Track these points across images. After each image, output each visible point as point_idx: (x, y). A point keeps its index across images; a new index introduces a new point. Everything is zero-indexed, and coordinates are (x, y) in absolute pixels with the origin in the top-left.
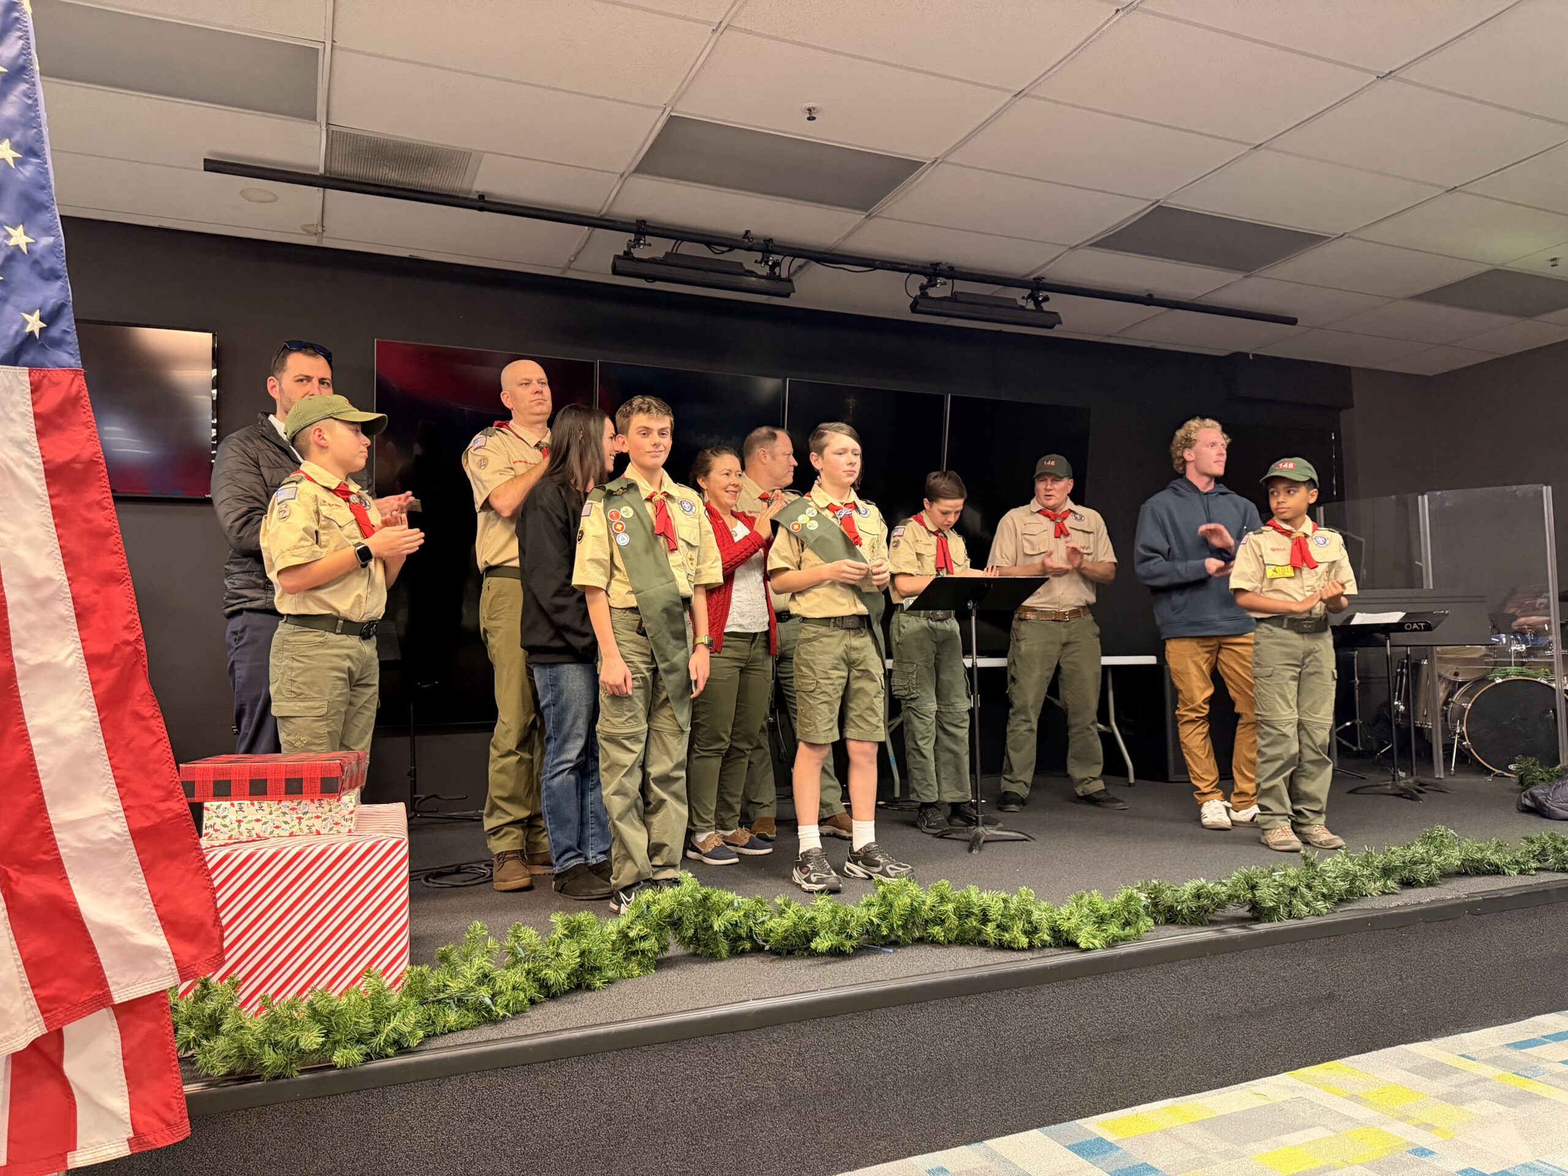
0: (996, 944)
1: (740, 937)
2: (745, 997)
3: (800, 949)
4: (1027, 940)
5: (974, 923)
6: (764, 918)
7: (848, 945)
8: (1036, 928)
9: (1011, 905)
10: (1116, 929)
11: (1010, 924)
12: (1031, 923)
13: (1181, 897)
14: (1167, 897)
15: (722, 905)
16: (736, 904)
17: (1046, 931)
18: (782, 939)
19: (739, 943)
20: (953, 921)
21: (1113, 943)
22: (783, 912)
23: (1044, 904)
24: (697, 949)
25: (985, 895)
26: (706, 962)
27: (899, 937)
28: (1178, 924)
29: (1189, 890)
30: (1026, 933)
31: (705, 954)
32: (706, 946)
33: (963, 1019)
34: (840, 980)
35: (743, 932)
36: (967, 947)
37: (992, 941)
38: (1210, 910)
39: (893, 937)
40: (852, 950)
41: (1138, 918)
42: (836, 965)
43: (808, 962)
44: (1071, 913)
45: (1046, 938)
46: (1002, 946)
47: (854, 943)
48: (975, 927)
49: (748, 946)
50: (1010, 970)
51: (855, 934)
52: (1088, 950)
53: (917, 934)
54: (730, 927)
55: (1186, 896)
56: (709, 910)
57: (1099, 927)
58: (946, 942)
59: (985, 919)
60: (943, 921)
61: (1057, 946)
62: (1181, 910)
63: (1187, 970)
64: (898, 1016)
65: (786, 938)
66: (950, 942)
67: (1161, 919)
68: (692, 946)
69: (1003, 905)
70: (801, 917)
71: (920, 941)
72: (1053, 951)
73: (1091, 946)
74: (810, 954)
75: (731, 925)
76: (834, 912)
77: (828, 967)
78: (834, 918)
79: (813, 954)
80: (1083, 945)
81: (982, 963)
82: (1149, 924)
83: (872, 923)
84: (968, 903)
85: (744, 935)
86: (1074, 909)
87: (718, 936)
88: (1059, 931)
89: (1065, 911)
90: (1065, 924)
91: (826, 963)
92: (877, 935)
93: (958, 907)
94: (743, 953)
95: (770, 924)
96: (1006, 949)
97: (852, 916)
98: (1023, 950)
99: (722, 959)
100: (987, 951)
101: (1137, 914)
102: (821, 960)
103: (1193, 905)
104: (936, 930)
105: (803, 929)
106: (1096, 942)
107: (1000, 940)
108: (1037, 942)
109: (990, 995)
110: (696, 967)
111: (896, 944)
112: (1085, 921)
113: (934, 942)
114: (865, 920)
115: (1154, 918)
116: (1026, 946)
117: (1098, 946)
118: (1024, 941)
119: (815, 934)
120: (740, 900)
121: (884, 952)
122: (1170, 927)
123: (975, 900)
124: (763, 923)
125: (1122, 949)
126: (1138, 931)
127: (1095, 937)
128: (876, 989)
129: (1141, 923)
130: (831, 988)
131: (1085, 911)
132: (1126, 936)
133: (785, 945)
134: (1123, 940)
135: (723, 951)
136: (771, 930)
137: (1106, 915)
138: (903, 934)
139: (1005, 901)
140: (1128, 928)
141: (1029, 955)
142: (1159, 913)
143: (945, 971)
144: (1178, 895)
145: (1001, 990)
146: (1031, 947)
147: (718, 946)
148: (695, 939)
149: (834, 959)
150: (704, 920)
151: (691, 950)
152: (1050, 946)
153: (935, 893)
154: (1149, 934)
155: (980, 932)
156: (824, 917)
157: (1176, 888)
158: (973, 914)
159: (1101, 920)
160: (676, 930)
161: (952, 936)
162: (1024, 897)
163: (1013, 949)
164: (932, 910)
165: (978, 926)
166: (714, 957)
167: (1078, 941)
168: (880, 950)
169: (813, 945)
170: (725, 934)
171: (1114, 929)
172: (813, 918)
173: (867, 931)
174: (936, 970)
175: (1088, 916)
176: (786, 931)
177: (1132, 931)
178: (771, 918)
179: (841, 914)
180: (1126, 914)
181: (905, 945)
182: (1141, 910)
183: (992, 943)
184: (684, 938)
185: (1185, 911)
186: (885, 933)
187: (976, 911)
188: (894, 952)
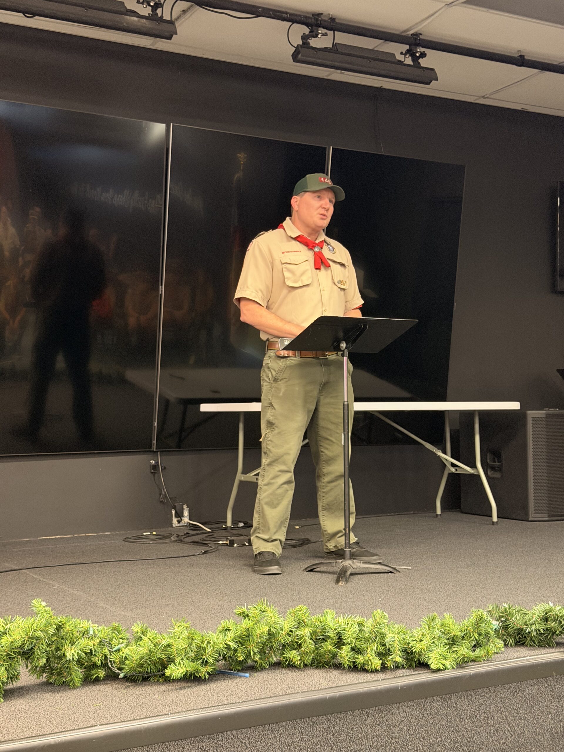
0: (350, 667)
1: (94, 666)
2: (93, 723)
3: (156, 676)
4: (381, 661)
5: (330, 647)
6: (120, 646)
7: (204, 671)
8: (389, 650)
9: (365, 629)
10: (467, 651)
11: (363, 646)
12: (384, 645)
13: (530, 620)
14: (517, 621)
15: (76, 634)
16: (91, 633)
17: (399, 652)
18: (138, 667)
19: (93, 672)
20: (309, 645)
21: (463, 663)
22: (140, 639)
23: (397, 627)
24: (50, 677)
25: (341, 619)
26: (58, 692)
27: (256, 662)
28: (527, 646)
29: (537, 613)
30: (379, 655)
31: (57, 682)
32: (59, 674)
33: (314, 740)
34: (192, 704)
35: (97, 660)
36: (322, 670)
37: (346, 664)
38: (558, 632)
39: (250, 663)
40: (207, 676)
41: (488, 641)
42: (190, 690)
43: (163, 688)
44: (423, 635)
45: (399, 659)
46: (355, 668)
47: (210, 669)
48: (330, 651)
49: (102, 673)
50: (361, 690)
51: (211, 660)
52: (439, 670)
53: (275, 659)
54: (83, 655)
55: (534, 619)
56: (62, 639)
57: (450, 648)
58: (302, 666)
59: (340, 642)
60: (300, 645)
61: (410, 667)
62: (529, 633)
63: (534, 690)
64: (249, 738)
65: (141, 666)
66: (306, 665)
67: (511, 641)
68: (45, 675)
69: (358, 628)
70: (156, 645)
71: (278, 665)
72: (405, 672)
73: (441, 667)
74: (165, 680)
75: (86, 653)
76: (191, 638)
77: (182, 692)
78: (190, 644)
79: (168, 680)
80: (433, 666)
81: (335, 685)
82: (499, 645)
83: (228, 647)
84: (324, 628)
85: (99, 663)
86: (426, 631)
87: (71, 664)
88: (412, 653)
89: (417, 633)
90: (418, 645)
91: (181, 689)
92: (233, 661)
93: (315, 632)
94: (97, 680)
95: (126, 652)
96: (360, 671)
97: (209, 642)
98: (376, 671)
99: (75, 687)
100: (341, 673)
101: (487, 635)
102: (176, 685)
103: (541, 627)
104: (293, 655)
105: (159, 656)
106: (447, 663)
107: (354, 662)
108: (389, 664)
109: (341, 716)
110: (47, 695)
111: (253, 669)
112: (437, 642)
113: (290, 666)
114: (221, 646)
115: (505, 641)
116: (379, 667)
117: (448, 666)
118: (377, 663)
119: (171, 660)
120: (96, 628)
121: (240, 676)
122: (519, 649)
123: (331, 625)
124: (118, 650)
125: (472, 670)
126: (488, 653)
127: (445, 658)
128: (227, 711)
129: (492, 645)
130: (182, 711)
131: (437, 633)
132: (477, 657)
133: (140, 672)
134: (473, 661)
135: (76, 679)
136: (126, 658)
137: (457, 637)
138: (260, 659)
139: (360, 624)
140: (479, 649)
141: (381, 676)
142: (509, 635)
143: (298, 693)
144: (526, 618)
145: (352, 710)
146: (384, 668)
147: (71, 675)
148: (47, 668)
149: (189, 684)
150: (58, 649)
151: (44, 678)
152: (403, 667)
153: (293, 619)
154: (498, 655)
155: (335, 656)
156: (179, 644)
157: (525, 611)
158: (329, 637)
159: (452, 642)
160: (27, 659)
161: (308, 659)
162: (377, 621)
163: (366, 671)
164: (290, 636)
165: (334, 650)
166: (66, 685)
167: (430, 662)
168: (236, 674)
169: (167, 672)
170: (79, 662)
171: (464, 650)
172: (168, 646)
173: (224, 658)
174: (290, 692)
175: (439, 638)
176: (142, 658)
177: (482, 652)
178: (127, 645)
179: (197, 641)
180: (476, 635)
181: (263, 669)
182: (492, 633)
183: (346, 666)
184: (36, 667)
185: (533, 633)
186: (241, 659)
187: (331, 634)
188: (250, 676)
